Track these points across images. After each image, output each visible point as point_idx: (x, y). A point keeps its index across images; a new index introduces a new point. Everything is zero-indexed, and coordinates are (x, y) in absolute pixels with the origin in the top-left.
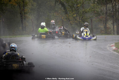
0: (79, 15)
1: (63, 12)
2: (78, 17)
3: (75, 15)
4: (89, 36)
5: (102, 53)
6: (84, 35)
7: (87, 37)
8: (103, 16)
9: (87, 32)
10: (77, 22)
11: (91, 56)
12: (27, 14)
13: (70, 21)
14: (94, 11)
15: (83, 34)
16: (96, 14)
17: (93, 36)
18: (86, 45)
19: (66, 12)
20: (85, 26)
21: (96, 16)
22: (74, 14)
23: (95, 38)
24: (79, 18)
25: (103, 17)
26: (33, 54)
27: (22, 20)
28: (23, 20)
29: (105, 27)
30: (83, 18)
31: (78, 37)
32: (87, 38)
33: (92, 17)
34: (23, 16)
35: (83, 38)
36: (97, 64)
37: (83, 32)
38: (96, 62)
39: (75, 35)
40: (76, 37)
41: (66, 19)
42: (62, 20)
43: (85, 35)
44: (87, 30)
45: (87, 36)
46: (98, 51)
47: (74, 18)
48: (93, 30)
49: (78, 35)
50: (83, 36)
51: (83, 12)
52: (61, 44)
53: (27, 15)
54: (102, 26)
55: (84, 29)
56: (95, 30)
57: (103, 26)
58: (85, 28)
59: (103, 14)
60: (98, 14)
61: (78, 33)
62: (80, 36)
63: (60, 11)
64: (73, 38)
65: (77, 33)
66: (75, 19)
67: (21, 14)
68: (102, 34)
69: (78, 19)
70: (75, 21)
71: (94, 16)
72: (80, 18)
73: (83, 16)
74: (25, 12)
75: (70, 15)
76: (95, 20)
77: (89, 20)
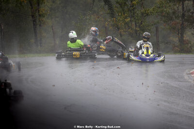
0: (135, 18)
1: (108, 14)
2: (134, 23)
3: (129, 19)
4: (152, 55)
5: (175, 86)
6: (143, 53)
7: (148, 56)
8: (178, 21)
9: (147, 49)
10: (131, 31)
11: (156, 91)
12: (44, 16)
13: (118, 29)
14: (162, 12)
15: (140, 52)
16: (164, 16)
17: (159, 56)
18: (147, 71)
19: (113, 14)
20: (145, 38)
21: (165, 22)
22: (126, 18)
23: (162, 58)
25: (178, 23)
26: (54, 86)
27: (36, 27)
28: (38, 26)
29: (182, 41)
31: (133, 57)
32: (148, 59)
33: (158, 22)
34: (37, 21)
35: (140, 58)
36: (165, 104)
37: (141, 48)
38: (165, 101)
39: (126, 54)
40: (129, 56)
41: (113, 26)
42: (106, 27)
43: (145, 53)
44: (148, 46)
46: (168, 82)
47: (126, 23)
48: (160, 45)
49: (132, 54)
50: (141, 55)
51: (142, 14)
52: (104, 69)
53: (44, 19)
54: (175, 39)
55: (143, 44)
56: (162, 46)
57: (177, 39)
58: (144, 41)
59: (177, 17)
60: (168, 18)
61: (133, 50)
62: (136, 55)
63: (101, 13)
64: (125, 59)
65: (130, 50)
66: (128, 26)
67: (33, 16)
68: (175, 52)
69: (134, 27)
70: (129, 29)
71: (162, 22)
72: (137, 25)
73: (141, 22)
74: (41, 13)
75: (119, 20)
76: (163, 27)
77: (152, 27)
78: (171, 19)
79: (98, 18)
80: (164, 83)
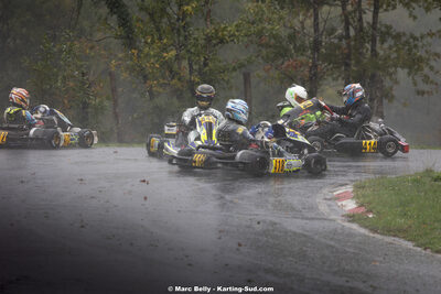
0: (188, 51)
1: (117, 38)
2: (185, 63)
3: (173, 53)
6: (198, 138)
8: (302, 59)
10: (179, 85)
11: (243, 243)
13: (145, 78)
15: (192, 136)
16: (268, 46)
19: (131, 39)
21: (267, 59)
22: (165, 49)
24: (190, 65)
25: (302, 64)
30: (206, 65)
31: (171, 149)
33: (249, 61)
37: (193, 125)
39: (156, 141)
40: (161, 146)
41: (131, 69)
42: (111, 73)
43: (204, 137)
46: (274, 219)
47: (166, 64)
49: (172, 141)
50: (193, 144)
51: (209, 39)
58: (201, 109)
59: (300, 49)
61: (174, 130)
65: (167, 130)
66: (171, 72)
69: (185, 72)
70: (173, 78)
72: (195, 67)
73: (206, 59)
75: (147, 55)
76: (262, 73)
77: (234, 74)
78: (282, 53)
79: (92, 48)
80: (264, 221)
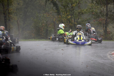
0: (74, 16)
1: (55, 13)
3: (70, 17)
4: (83, 40)
9: (80, 36)
10: (71, 25)
11: (88, 66)
12: (12, 14)
13: (63, 23)
14: (92, 12)
15: (75, 38)
16: (94, 15)
17: (88, 41)
19: (59, 13)
20: (78, 29)
21: (94, 18)
22: (68, 15)
23: (90, 42)
24: (74, 20)
25: (103, 20)
26: (19, 61)
28: (7, 20)
29: (106, 32)
30: (78, 20)
31: (70, 42)
32: (80, 43)
33: (90, 19)
34: (7, 17)
35: (75, 42)
40: (67, 41)
41: (59, 21)
42: (54, 22)
44: (80, 34)
45: (80, 40)
47: (68, 19)
49: (70, 39)
50: (76, 40)
51: (79, 13)
53: (12, 16)
54: (101, 30)
57: (103, 30)
58: (78, 31)
59: (103, 16)
61: (71, 37)
62: (73, 40)
63: (51, 12)
64: (65, 43)
66: (69, 21)
67: (4, 14)
69: (73, 22)
72: (76, 20)
73: (78, 18)
74: (10, 11)
75: (63, 17)
78: (98, 17)
79: (49, 15)
80: (93, 60)
